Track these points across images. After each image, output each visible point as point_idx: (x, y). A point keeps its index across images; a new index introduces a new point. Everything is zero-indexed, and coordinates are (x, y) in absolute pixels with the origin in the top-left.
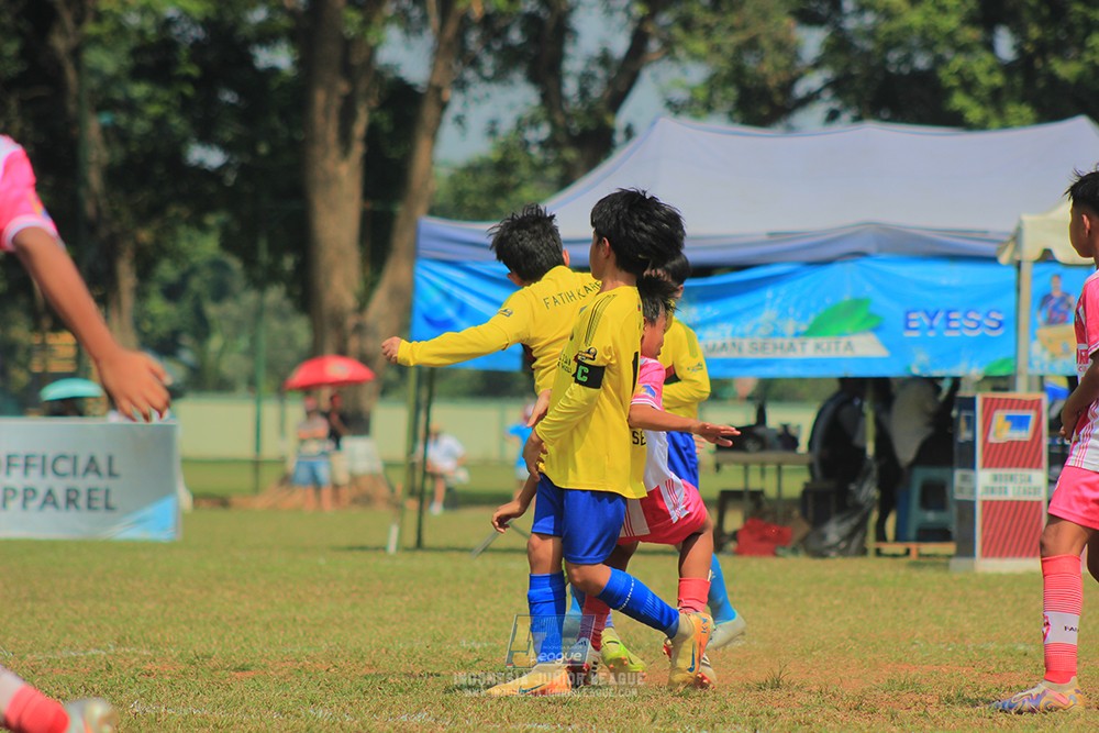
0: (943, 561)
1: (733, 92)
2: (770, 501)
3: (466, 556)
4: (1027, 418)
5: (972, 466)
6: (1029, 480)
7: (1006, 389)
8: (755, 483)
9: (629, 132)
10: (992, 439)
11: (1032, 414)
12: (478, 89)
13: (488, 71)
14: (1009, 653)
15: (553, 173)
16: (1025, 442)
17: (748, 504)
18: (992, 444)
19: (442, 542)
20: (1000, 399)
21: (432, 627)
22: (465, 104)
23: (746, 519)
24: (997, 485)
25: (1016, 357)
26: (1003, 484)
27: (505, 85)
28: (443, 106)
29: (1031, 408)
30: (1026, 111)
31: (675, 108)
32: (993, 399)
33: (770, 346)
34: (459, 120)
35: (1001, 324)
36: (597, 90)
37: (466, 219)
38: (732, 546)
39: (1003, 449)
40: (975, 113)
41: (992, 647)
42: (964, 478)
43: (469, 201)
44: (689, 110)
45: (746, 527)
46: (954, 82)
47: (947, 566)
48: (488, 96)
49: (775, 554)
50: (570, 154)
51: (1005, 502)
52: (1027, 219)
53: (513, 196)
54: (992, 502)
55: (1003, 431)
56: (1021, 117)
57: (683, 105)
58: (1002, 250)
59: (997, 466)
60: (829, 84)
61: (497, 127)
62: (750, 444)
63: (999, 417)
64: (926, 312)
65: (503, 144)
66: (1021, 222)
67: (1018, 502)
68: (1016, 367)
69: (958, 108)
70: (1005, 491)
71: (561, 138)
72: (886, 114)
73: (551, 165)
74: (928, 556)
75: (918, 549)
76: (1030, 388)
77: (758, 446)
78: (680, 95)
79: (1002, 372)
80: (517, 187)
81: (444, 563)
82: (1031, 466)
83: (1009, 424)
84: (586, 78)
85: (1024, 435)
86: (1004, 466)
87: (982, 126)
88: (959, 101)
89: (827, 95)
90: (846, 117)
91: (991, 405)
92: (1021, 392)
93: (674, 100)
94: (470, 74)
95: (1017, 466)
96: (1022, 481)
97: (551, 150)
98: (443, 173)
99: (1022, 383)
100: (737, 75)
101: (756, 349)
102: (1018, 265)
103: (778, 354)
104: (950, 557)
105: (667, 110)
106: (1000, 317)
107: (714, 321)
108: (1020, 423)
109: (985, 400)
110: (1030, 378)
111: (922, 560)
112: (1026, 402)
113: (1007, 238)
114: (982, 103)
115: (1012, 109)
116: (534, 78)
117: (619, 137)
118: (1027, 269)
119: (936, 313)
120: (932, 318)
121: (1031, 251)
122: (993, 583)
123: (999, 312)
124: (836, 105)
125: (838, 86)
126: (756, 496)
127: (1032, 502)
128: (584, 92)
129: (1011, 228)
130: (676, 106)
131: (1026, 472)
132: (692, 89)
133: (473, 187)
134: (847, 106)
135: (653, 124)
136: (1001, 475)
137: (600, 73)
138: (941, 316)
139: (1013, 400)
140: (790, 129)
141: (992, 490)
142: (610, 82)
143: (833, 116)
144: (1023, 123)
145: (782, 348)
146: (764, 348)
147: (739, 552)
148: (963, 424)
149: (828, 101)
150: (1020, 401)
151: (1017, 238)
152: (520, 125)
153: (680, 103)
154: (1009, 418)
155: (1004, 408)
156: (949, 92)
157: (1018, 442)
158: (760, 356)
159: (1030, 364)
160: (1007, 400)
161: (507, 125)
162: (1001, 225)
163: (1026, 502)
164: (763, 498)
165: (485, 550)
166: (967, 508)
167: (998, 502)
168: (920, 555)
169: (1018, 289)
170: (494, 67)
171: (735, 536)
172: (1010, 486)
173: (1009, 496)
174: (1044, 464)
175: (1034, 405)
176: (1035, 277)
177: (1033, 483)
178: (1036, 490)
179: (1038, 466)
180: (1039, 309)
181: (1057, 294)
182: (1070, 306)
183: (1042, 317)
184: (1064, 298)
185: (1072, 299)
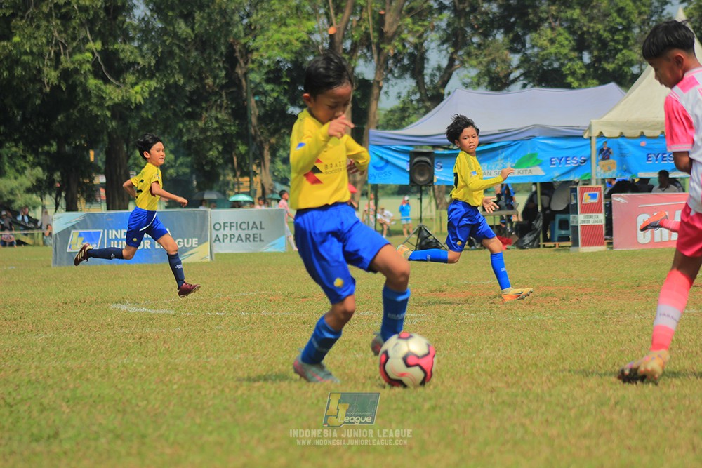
1: (487, 79)
5: (576, 213)
6: (597, 217)
7: (587, 184)
9: (449, 94)
10: (584, 203)
11: (598, 193)
13: (396, 75)
15: (421, 111)
16: (596, 203)
20: (586, 188)
22: (388, 87)
24: (586, 219)
25: (591, 172)
26: (588, 219)
27: (403, 79)
28: (380, 88)
29: (597, 191)
30: (595, 81)
32: (583, 188)
34: (386, 93)
36: (437, 80)
39: (588, 206)
40: (575, 84)
41: (582, 279)
42: (574, 217)
43: (391, 123)
44: (471, 86)
46: (568, 72)
47: (569, 250)
48: (396, 84)
50: (428, 104)
51: (589, 225)
52: (593, 121)
54: (584, 226)
55: (587, 200)
56: (593, 83)
57: (469, 84)
58: (584, 133)
59: (586, 213)
60: (522, 74)
61: (401, 95)
63: (586, 194)
64: (558, 158)
65: (403, 101)
66: (591, 122)
67: (594, 225)
68: (591, 176)
69: (569, 82)
70: (589, 221)
71: (424, 98)
73: (420, 108)
74: (562, 247)
75: (559, 245)
76: (597, 183)
78: (467, 80)
79: (587, 178)
80: (408, 116)
82: (598, 212)
84: (433, 75)
85: (595, 201)
86: (588, 212)
87: (580, 87)
88: (569, 79)
89: (522, 78)
90: (529, 86)
91: (583, 191)
92: (593, 185)
93: (465, 83)
94: (389, 76)
95: (593, 212)
96: (595, 218)
97: (421, 103)
99: (594, 182)
100: (488, 73)
102: (590, 138)
104: (570, 247)
105: (463, 86)
108: (594, 196)
109: (580, 189)
110: (597, 180)
112: (595, 189)
113: (586, 129)
114: (578, 80)
115: (590, 81)
116: (413, 76)
117: (445, 96)
118: (594, 140)
119: (562, 158)
120: (560, 160)
121: (595, 133)
122: (584, 256)
123: (584, 157)
124: (526, 82)
125: (525, 75)
127: (599, 225)
128: (432, 81)
129: (588, 125)
131: (597, 214)
132: (472, 78)
133: (393, 117)
134: (530, 82)
135: (455, 91)
136: (587, 216)
137: (438, 73)
138: (564, 159)
139: (591, 188)
140: (509, 92)
141: (584, 221)
142: (442, 77)
143: (524, 86)
144: (594, 85)
148: (573, 198)
149: (522, 81)
150: (593, 188)
151: (590, 128)
152: (409, 94)
153: (467, 84)
154: (590, 194)
155: (588, 191)
156: (566, 76)
157: (593, 203)
159: (597, 175)
160: (588, 188)
161: (404, 94)
162: (584, 124)
163: (597, 225)
166: (576, 228)
168: (560, 247)
169: (591, 147)
170: (398, 73)
172: (591, 219)
173: (591, 223)
174: (603, 211)
175: (599, 189)
176: (597, 142)
177: (600, 218)
178: (601, 221)
179: (601, 212)
180: (599, 154)
181: (605, 149)
182: (610, 153)
183: (600, 157)
184: (608, 150)
185: (611, 150)
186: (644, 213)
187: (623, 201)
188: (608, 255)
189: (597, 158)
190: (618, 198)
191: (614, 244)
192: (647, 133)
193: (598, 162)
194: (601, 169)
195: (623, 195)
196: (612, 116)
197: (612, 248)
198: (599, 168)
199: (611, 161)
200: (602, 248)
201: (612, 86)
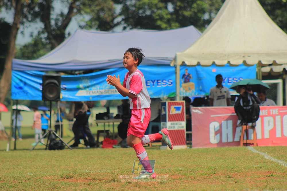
0: (158, 147)
1: (97, 23)
2: (111, 133)
3: (28, 151)
4: (180, 107)
5: (165, 121)
6: (181, 124)
7: (174, 100)
8: (107, 128)
9: (69, 34)
10: (171, 113)
11: (181, 106)
12: (27, 24)
13: (30, 19)
14: (177, 170)
15: (49, 46)
16: (180, 114)
17: (105, 134)
18: (171, 115)
19: (21, 148)
20: (172, 103)
21: (19, 170)
22: (24, 28)
23: (104, 138)
24: (172, 126)
25: (176, 92)
26: (174, 126)
27: (34, 23)
28: (18, 29)
29: (181, 105)
30: (177, 24)
31: (81, 27)
32: (171, 103)
33: (110, 91)
34: (22, 33)
35: (172, 83)
36: (60, 24)
37: (25, 59)
38: (101, 146)
39: (174, 116)
40: (164, 25)
41: (172, 169)
42: (163, 124)
43: (26, 55)
44: (85, 28)
45: (105, 140)
46: (158, 17)
47: (160, 148)
48: (30, 26)
49: (113, 147)
50: (53, 41)
51: (175, 130)
52: (178, 53)
53: (38, 53)
54: (171, 130)
55: (173, 111)
56: (176, 26)
57: (84, 27)
58: (171, 62)
59: (172, 121)
60: (123, 20)
61: (33, 34)
62: (105, 118)
63: (172, 107)
64: (152, 81)
65: (35, 39)
66: (176, 55)
67: (178, 130)
68: (176, 94)
69: (159, 24)
70: (175, 127)
71: (51, 37)
72: (139, 27)
73: (48, 44)
74: (154, 146)
75: (151, 144)
76: (180, 100)
77: (107, 118)
78: (83, 24)
79: (173, 96)
80: (39, 50)
81: (22, 153)
82: (181, 121)
83: (175, 109)
84: (57, 20)
85: (179, 112)
86: (174, 121)
87: (166, 29)
88: (159, 23)
89: (123, 22)
90: (128, 29)
91: (170, 105)
92: (178, 100)
93: (81, 25)
94: (25, 20)
95: (178, 121)
96: (179, 125)
97: (48, 40)
98: (18, 47)
99: (178, 98)
100: (98, 18)
101: (106, 92)
102: (176, 66)
103: (112, 93)
104: (160, 146)
105: (79, 28)
106: (171, 81)
107: (94, 85)
108: (178, 109)
109: (169, 103)
110: (180, 97)
111: (153, 147)
112: (180, 103)
113: (172, 59)
114: (166, 23)
115: (173, 24)
116: (42, 20)
117: (66, 36)
118: (178, 68)
119: (155, 81)
120: (153, 82)
121: (179, 62)
122: (172, 153)
123: (171, 80)
124: (126, 25)
125: (126, 20)
126: (107, 131)
127: (182, 130)
128: (56, 24)
129: (173, 56)
130: (82, 27)
131: (180, 122)
132: (87, 22)
133: (27, 51)
134: (128, 25)
135: (76, 31)
136: (173, 123)
137: (61, 19)
138: (156, 82)
139: (176, 103)
140: (113, 32)
141: (171, 127)
142: (63, 21)
143: (125, 28)
144: (177, 27)
145: (113, 92)
146: (108, 92)
147: (103, 147)
148: (163, 110)
149: (123, 24)
150: (178, 103)
151: (175, 59)
152: (39, 33)
153: (83, 26)
154: (175, 108)
155: (174, 105)
156: (156, 20)
157: (178, 114)
158: (107, 94)
159: (180, 94)
160: (174, 103)
161: (35, 33)
162: (171, 56)
163: (180, 130)
164: (109, 132)
165: (33, 149)
167: (173, 130)
168: (152, 146)
169: (176, 73)
170: (31, 18)
171: (102, 143)
172: (176, 126)
173: (176, 129)
174: (185, 120)
175: (182, 104)
176: (181, 70)
177: (182, 125)
178: (183, 127)
179: (183, 120)
180: (182, 78)
181: (187, 74)
182: (190, 77)
183: (183, 81)
184: (189, 75)
185: (191, 75)
186: (215, 121)
187: (200, 112)
188: (189, 152)
189: (180, 81)
190: (196, 111)
191: (193, 144)
192: (217, 62)
193: (181, 84)
194: (184, 89)
195: (199, 108)
196: (192, 50)
197: (191, 147)
198: (182, 89)
199: (191, 83)
200: (184, 147)
201: (191, 28)
